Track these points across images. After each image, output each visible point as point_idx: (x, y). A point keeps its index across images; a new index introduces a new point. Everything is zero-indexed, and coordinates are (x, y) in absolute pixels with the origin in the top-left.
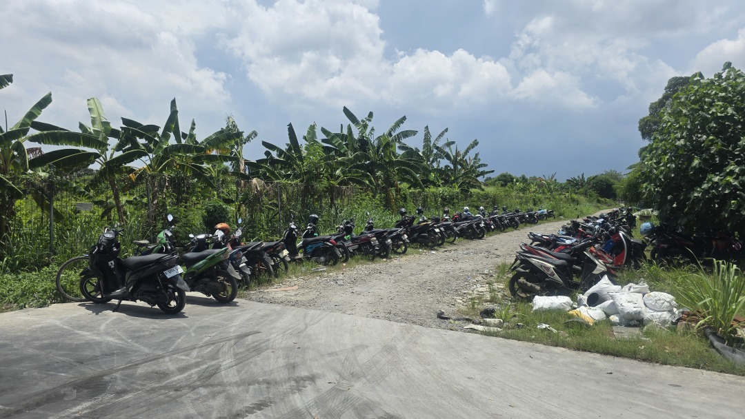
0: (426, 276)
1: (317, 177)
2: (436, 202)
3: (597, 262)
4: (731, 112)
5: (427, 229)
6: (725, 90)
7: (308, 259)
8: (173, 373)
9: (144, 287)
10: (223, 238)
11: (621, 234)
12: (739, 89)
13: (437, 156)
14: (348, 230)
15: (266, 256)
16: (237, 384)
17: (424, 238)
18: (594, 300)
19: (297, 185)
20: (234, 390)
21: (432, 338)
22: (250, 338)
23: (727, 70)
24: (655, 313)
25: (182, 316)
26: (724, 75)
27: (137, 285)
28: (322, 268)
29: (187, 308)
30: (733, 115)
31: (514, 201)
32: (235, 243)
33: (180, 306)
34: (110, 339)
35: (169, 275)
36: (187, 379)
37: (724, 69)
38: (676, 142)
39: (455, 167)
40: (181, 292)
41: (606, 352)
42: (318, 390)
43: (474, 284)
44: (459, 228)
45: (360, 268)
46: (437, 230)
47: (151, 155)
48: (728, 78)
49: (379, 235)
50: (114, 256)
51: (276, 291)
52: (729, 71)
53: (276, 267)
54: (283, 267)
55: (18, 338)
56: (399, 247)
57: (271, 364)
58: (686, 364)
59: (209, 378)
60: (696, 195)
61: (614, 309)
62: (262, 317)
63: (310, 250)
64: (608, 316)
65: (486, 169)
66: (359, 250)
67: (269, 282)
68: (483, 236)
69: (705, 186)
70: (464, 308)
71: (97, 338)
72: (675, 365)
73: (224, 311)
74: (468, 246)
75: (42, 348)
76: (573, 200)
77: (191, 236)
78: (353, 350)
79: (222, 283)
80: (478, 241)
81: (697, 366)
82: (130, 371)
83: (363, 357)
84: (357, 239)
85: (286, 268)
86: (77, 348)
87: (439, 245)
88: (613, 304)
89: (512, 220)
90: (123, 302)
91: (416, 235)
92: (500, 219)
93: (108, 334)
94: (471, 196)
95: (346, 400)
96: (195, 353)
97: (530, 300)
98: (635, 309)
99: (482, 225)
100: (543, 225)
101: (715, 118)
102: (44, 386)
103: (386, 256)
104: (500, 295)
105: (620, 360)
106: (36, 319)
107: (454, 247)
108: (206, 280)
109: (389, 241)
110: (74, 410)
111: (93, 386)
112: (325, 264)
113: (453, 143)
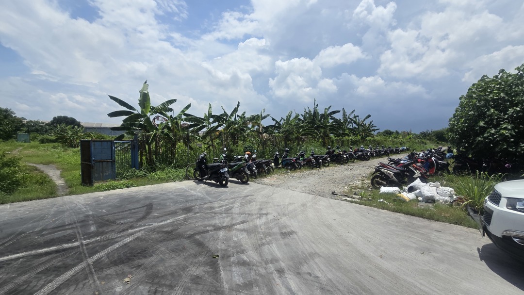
0: (335, 176)
1: (292, 133)
2: (348, 143)
3: (415, 172)
4: (503, 96)
5: (339, 155)
6: (500, 84)
7: (283, 167)
8: (216, 207)
9: (214, 176)
10: (248, 157)
11: (433, 158)
12: (509, 83)
13: (350, 122)
14: (302, 156)
15: (264, 165)
16: (237, 214)
17: (338, 160)
18: (411, 190)
19: (282, 136)
20: (235, 216)
21: (325, 203)
22: (249, 197)
23: (501, 74)
24: (441, 197)
25: (227, 187)
26: (499, 77)
27: (211, 174)
28: (289, 171)
29: (229, 184)
30: (504, 97)
31: (389, 143)
32: (253, 160)
33: (227, 183)
34: (199, 194)
35: (222, 171)
36: (220, 210)
37: (499, 73)
38: (469, 112)
39: (358, 127)
40: (227, 178)
41: (407, 213)
42: (267, 219)
43: (356, 180)
44: (357, 156)
45: (306, 172)
46: (345, 156)
47: (224, 125)
48: (502, 77)
49: (316, 158)
50: (204, 163)
51: (267, 180)
52: (502, 74)
53: (269, 170)
54: (272, 170)
55: (170, 192)
56: (326, 163)
57: (253, 208)
58: (450, 222)
59: (228, 211)
60: (480, 139)
61: (420, 194)
62: (257, 189)
63: (284, 164)
64: (417, 197)
65: (375, 128)
66: (306, 164)
67: (265, 176)
68: (369, 159)
69: (485, 135)
70: (346, 190)
71: (195, 193)
72: (443, 222)
73: (244, 186)
74: (360, 164)
75: (176, 195)
76: (423, 143)
77: (235, 157)
78: (288, 205)
79: (243, 175)
80: (366, 161)
81: (456, 223)
82: (202, 206)
83: (291, 208)
84: (306, 159)
85: (273, 171)
86: (188, 196)
87: (346, 163)
88: (420, 192)
89: (386, 152)
90: (207, 181)
91: (334, 158)
92: (379, 151)
93: (199, 192)
94: (366, 140)
95: (277, 223)
96: (226, 201)
97: (379, 188)
98: (431, 195)
99: (369, 154)
100: (403, 155)
101: (493, 100)
102: (173, 209)
103: (319, 167)
104: (366, 186)
105: (414, 217)
106: (178, 185)
107: (354, 164)
108: (238, 174)
109: (321, 160)
110: (179, 217)
111: (188, 210)
112: (290, 170)
113: (358, 116)
